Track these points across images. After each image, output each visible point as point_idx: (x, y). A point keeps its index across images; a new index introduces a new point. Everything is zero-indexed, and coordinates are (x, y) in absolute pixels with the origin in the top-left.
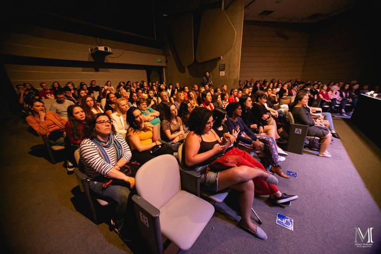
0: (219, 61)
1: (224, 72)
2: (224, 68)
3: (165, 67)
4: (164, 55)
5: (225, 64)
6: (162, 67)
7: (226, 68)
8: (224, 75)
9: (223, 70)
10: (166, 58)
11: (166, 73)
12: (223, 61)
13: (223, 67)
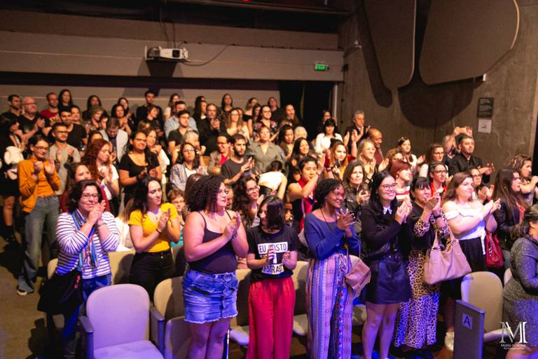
0: (479, 89)
1: (490, 121)
2: (491, 111)
3: (338, 83)
4: (340, 48)
5: (492, 100)
6: (330, 84)
7: (497, 111)
8: (488, 130)
9: (489, 115)
10: (345, 56)
11: (342, 100)
12: (489, 90)
13: (488, 107)
